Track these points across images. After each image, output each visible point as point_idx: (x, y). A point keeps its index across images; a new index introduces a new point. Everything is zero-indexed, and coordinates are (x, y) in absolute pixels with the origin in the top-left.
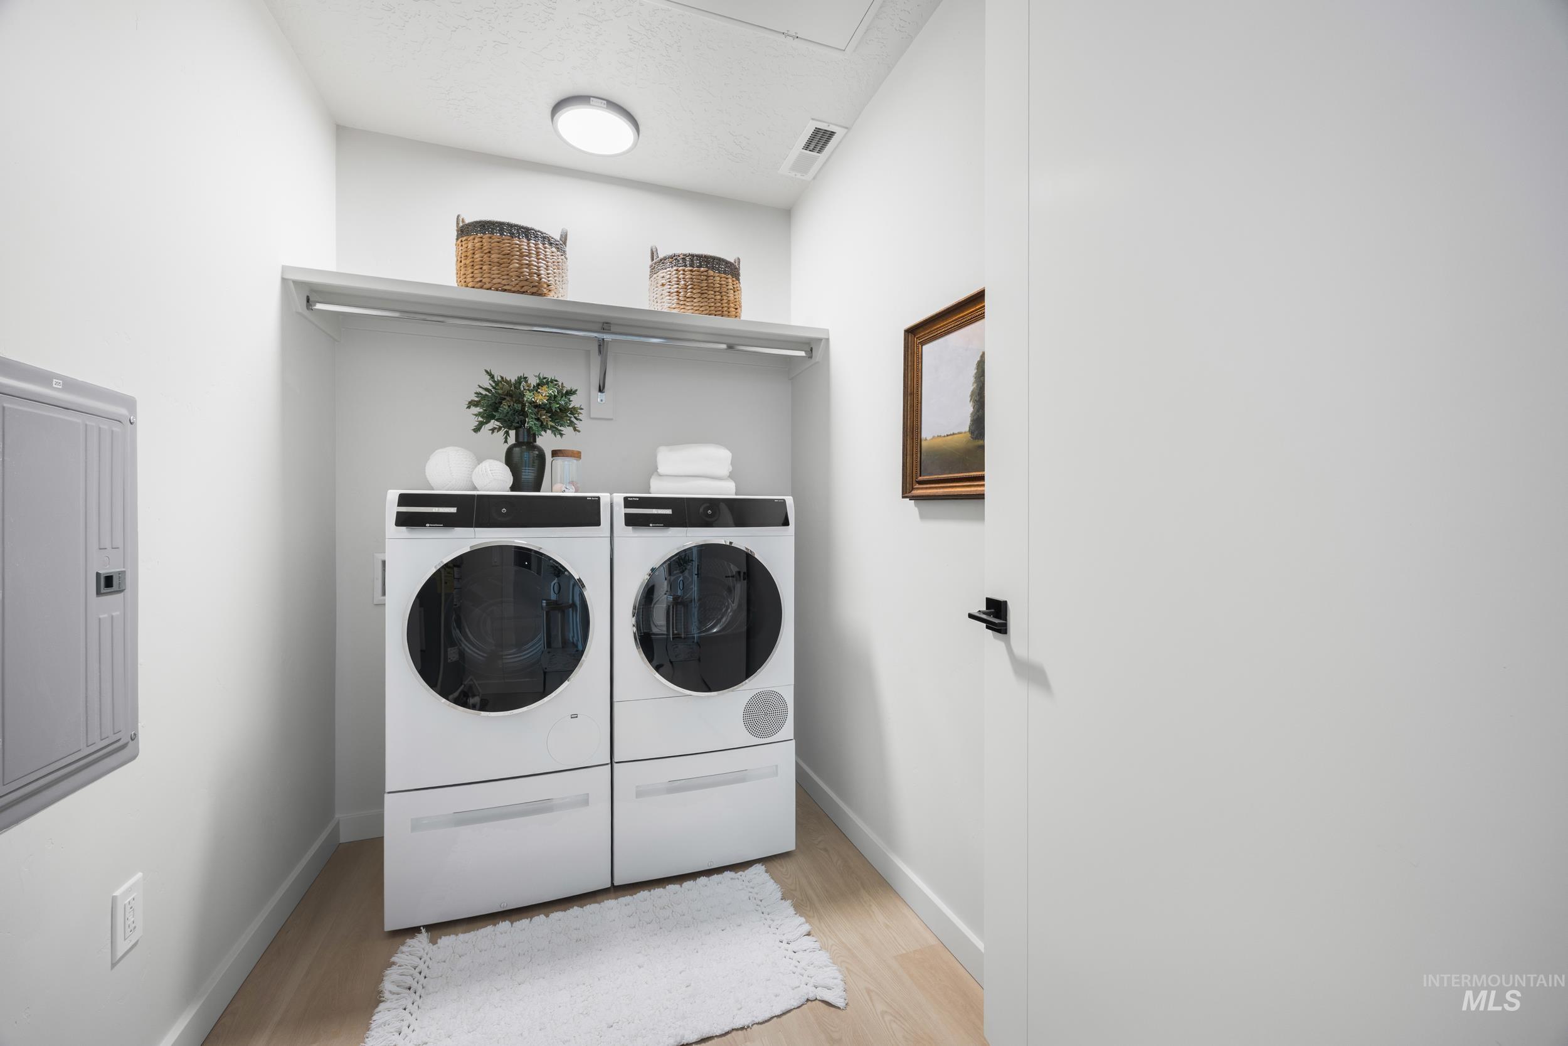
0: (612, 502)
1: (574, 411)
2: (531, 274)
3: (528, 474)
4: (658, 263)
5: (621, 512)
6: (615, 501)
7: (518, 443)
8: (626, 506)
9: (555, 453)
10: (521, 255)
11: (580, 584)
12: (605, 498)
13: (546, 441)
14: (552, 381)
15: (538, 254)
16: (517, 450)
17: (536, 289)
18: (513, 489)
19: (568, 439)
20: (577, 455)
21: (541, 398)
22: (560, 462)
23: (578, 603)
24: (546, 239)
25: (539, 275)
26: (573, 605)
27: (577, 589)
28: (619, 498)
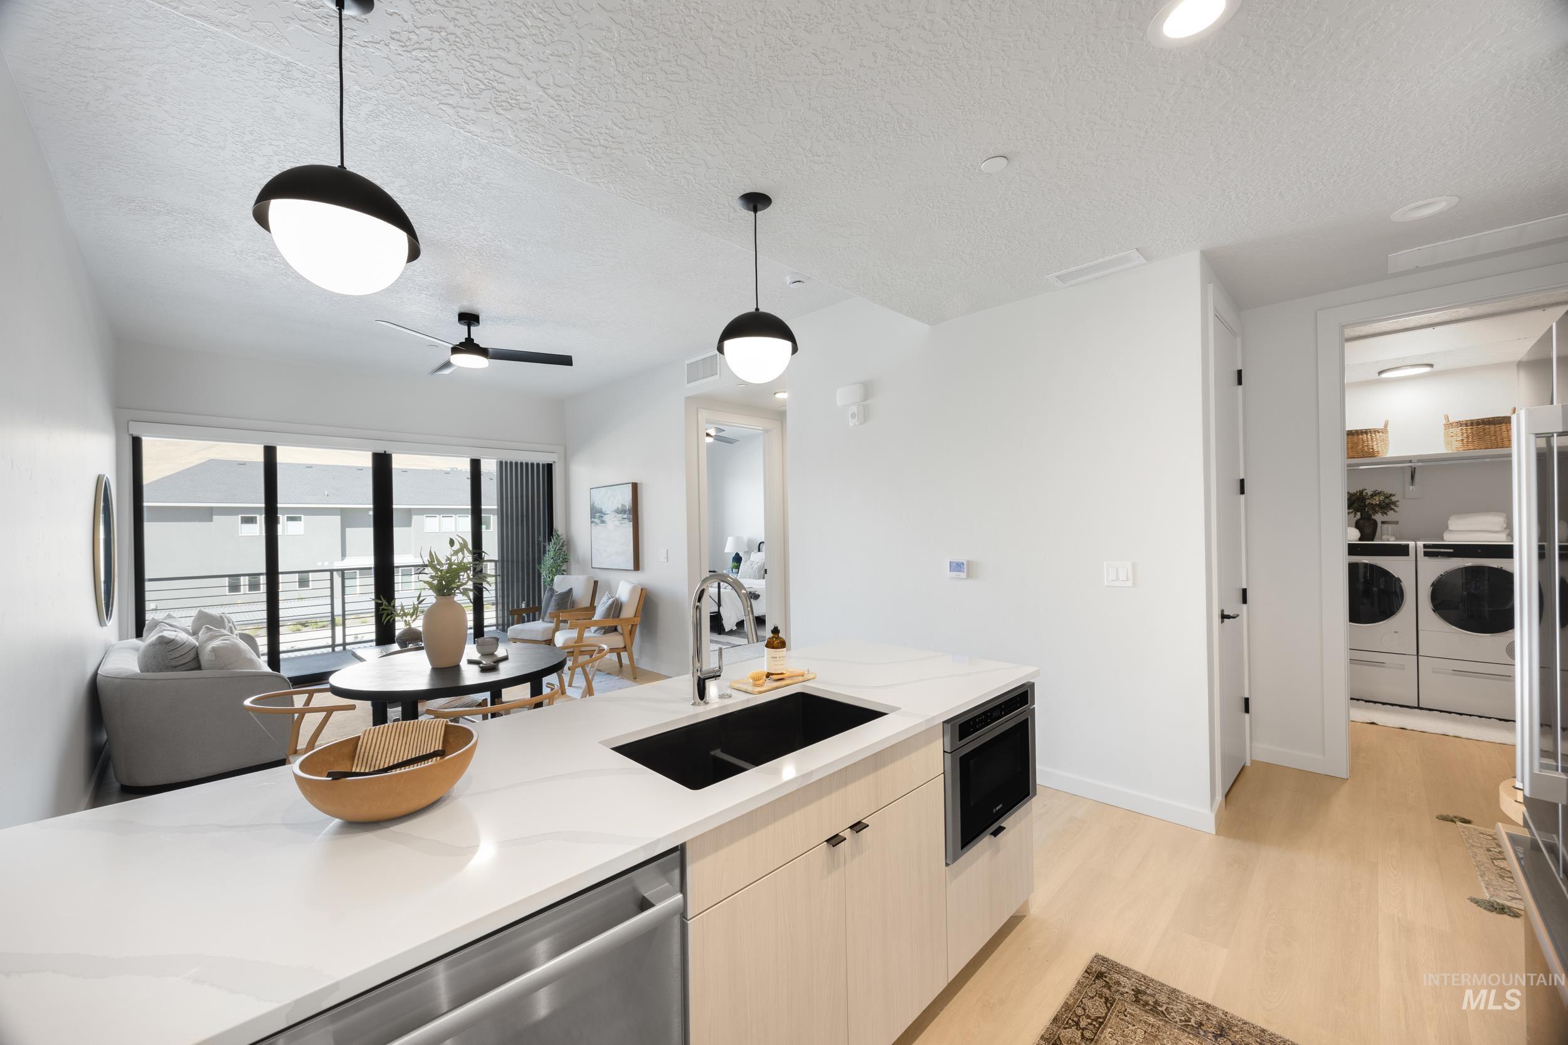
0: (1417, 546)
1: (1394, 503)
2: (1368, 449)
3: (1368, 531)
4: (1449, 425)
5: (1421, 551)
6: (1418, 545)
7: (1362, 518)
8: (1424, 548)
9: (1383, 523)
10: (1363, 442)
11: (1399, 580)
12: (1412, 544)
13: (1378, 517)
14: (1381, 492)
15: (1372, 439)
16: (1361, 521)
17: (1372, 454)
18: (1360, 539)
19: (1391, 516)
20: (1397, 523)
21: (1376, 500)
22: (1385, 526)
23: (1398, 590)
24: (1376, 431)
25: (1372, 449)
26: (1396, 592)
27: (1397, 582)
28: (1420, 544)
